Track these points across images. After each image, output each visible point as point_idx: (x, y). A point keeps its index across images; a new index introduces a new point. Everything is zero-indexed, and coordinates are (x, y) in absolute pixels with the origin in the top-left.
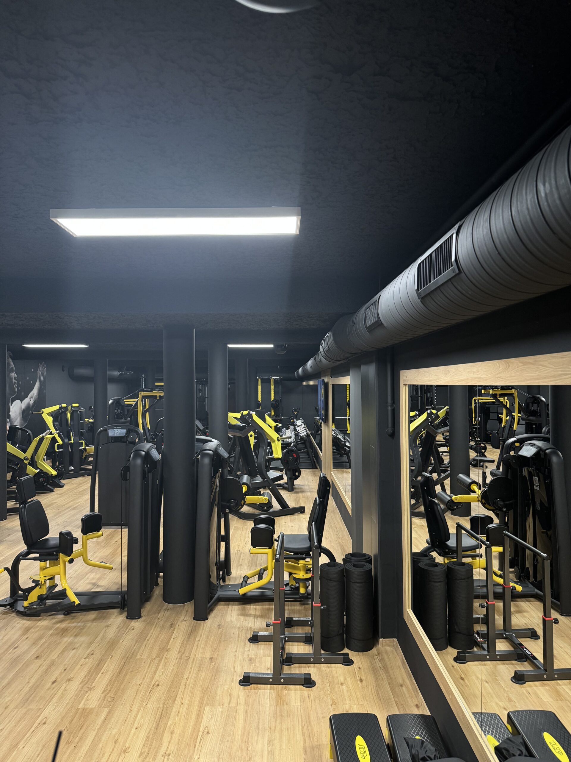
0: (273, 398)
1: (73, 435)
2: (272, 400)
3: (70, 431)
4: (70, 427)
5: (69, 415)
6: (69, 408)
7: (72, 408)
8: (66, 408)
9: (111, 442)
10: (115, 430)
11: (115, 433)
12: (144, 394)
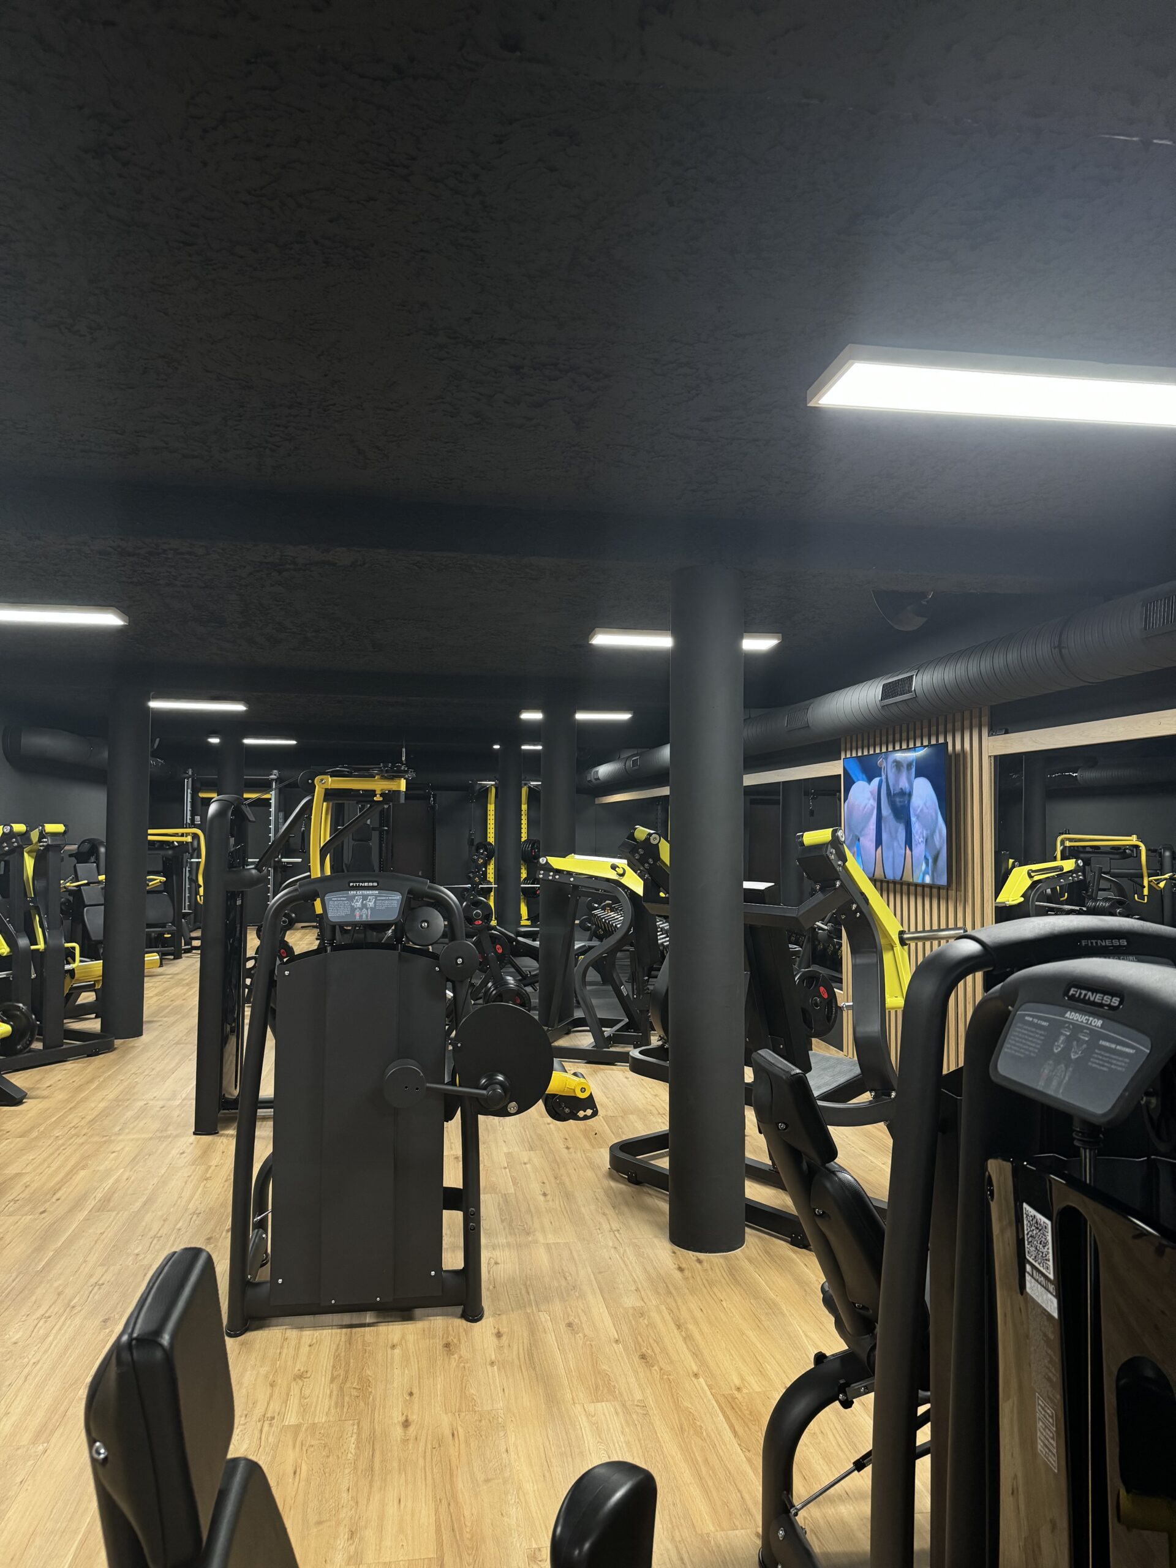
0: (524, 837)
1: (46, 924)
2: (523, 840)
3: (32, 912)
4: (33, 900)
5: (29, 863)
6: (35, 835)
7: (42, 835)
8: (25, 836)
9: (329, 949)
10: (355, 896)
11: (353, 909)
12: (331, 782)
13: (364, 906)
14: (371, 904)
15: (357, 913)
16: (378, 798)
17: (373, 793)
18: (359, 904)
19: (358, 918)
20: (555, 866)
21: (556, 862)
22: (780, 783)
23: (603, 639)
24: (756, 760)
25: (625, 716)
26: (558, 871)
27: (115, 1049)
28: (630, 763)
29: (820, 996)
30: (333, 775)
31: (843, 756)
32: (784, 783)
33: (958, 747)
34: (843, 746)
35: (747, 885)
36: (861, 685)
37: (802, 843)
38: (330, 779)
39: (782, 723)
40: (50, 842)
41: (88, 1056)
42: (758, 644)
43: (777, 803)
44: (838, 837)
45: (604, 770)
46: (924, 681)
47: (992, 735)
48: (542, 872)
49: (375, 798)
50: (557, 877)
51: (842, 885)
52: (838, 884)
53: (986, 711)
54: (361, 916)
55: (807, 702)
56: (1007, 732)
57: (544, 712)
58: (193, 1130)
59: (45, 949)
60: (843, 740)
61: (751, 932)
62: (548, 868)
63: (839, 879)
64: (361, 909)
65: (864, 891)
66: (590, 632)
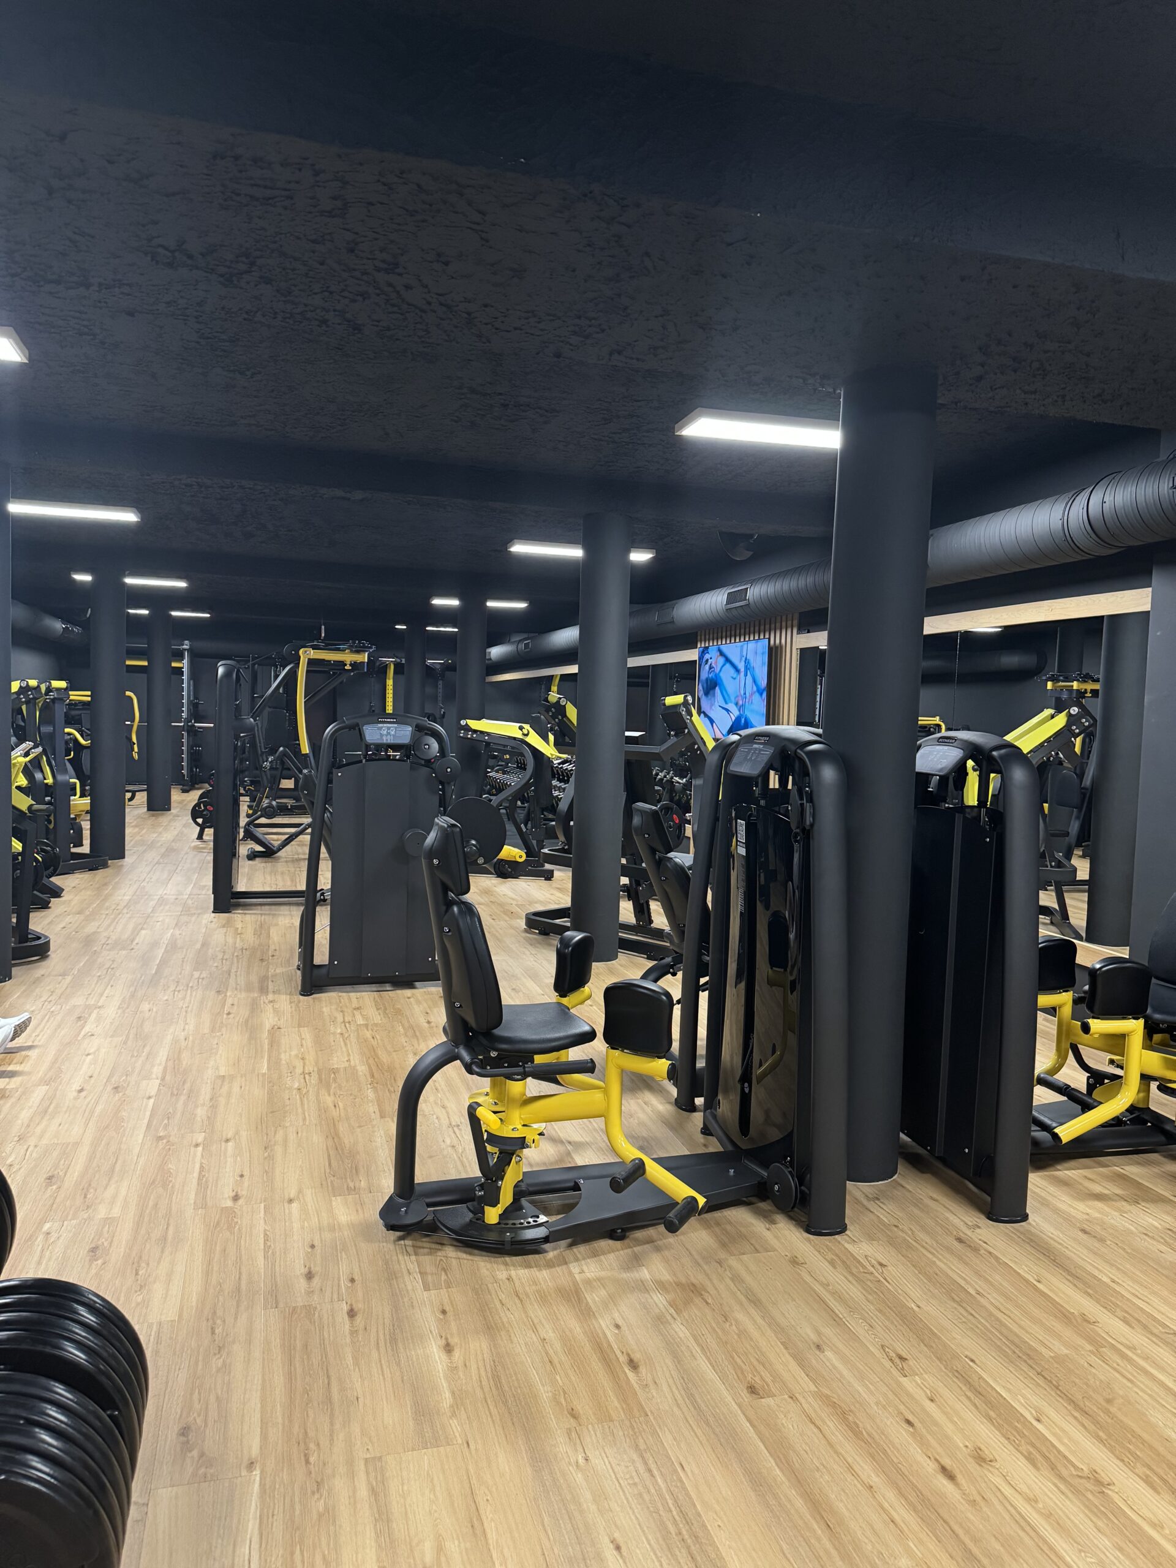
1: (53, 763)
6: (44, 690)
7: (49, 690)
8: (37, 690)
9: (364, 761)
10: (382, 727)
11: (382, 735)
12: (313, 654)
13: (388, 734)
14: (393, 733)
15: (384, 738)
16: (348, 667)
17: (343, 664)
18: (385, 732)
19: (385, 742)
20: (473, 727)
21: (474, 724)
22: (649, 666)
23: (520, 548)
24: (638, 646)
25: (521, 605)
26: (475, 731)
27: (107, 867)
28: (522, 646)
29: (673, 821)
30: (315, 648)
31: (699, 646)
32: (653, 666)
33: (778, 641)
34: (699, 638)
35: (628, 734)
36: (713, 592)
37: (664, 704)
38: (312, 651)
39: (653, 618)
40: (56, 696)
41: (90, 870)
42: (640, 557)
43: (646, 685)
44: (687, 700)
45: (496, 652)
46: (757, 592)
47: (799, 634)
48: (462, 732)
49: (346, 668)
50: (475, 736)
51: (689, 732)
52: (686, 731)
53: (796, 616)
54: (387, 740)
55: (674, 602)
56: (809, 632)
57: (460, 599)
58: (212, 909)
59: (54, 783)
60: (699, 634)
61: (628, 764)
62: (467, 728)
63: (687, 728)
64: (387, 735)
65: (703, 736)
66: (509, 541)
